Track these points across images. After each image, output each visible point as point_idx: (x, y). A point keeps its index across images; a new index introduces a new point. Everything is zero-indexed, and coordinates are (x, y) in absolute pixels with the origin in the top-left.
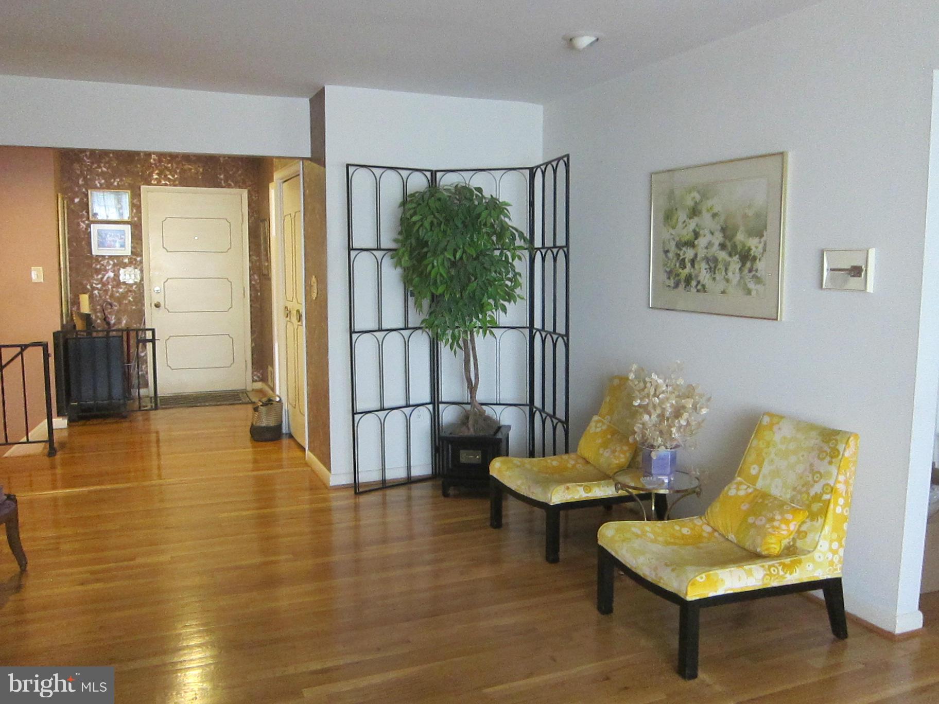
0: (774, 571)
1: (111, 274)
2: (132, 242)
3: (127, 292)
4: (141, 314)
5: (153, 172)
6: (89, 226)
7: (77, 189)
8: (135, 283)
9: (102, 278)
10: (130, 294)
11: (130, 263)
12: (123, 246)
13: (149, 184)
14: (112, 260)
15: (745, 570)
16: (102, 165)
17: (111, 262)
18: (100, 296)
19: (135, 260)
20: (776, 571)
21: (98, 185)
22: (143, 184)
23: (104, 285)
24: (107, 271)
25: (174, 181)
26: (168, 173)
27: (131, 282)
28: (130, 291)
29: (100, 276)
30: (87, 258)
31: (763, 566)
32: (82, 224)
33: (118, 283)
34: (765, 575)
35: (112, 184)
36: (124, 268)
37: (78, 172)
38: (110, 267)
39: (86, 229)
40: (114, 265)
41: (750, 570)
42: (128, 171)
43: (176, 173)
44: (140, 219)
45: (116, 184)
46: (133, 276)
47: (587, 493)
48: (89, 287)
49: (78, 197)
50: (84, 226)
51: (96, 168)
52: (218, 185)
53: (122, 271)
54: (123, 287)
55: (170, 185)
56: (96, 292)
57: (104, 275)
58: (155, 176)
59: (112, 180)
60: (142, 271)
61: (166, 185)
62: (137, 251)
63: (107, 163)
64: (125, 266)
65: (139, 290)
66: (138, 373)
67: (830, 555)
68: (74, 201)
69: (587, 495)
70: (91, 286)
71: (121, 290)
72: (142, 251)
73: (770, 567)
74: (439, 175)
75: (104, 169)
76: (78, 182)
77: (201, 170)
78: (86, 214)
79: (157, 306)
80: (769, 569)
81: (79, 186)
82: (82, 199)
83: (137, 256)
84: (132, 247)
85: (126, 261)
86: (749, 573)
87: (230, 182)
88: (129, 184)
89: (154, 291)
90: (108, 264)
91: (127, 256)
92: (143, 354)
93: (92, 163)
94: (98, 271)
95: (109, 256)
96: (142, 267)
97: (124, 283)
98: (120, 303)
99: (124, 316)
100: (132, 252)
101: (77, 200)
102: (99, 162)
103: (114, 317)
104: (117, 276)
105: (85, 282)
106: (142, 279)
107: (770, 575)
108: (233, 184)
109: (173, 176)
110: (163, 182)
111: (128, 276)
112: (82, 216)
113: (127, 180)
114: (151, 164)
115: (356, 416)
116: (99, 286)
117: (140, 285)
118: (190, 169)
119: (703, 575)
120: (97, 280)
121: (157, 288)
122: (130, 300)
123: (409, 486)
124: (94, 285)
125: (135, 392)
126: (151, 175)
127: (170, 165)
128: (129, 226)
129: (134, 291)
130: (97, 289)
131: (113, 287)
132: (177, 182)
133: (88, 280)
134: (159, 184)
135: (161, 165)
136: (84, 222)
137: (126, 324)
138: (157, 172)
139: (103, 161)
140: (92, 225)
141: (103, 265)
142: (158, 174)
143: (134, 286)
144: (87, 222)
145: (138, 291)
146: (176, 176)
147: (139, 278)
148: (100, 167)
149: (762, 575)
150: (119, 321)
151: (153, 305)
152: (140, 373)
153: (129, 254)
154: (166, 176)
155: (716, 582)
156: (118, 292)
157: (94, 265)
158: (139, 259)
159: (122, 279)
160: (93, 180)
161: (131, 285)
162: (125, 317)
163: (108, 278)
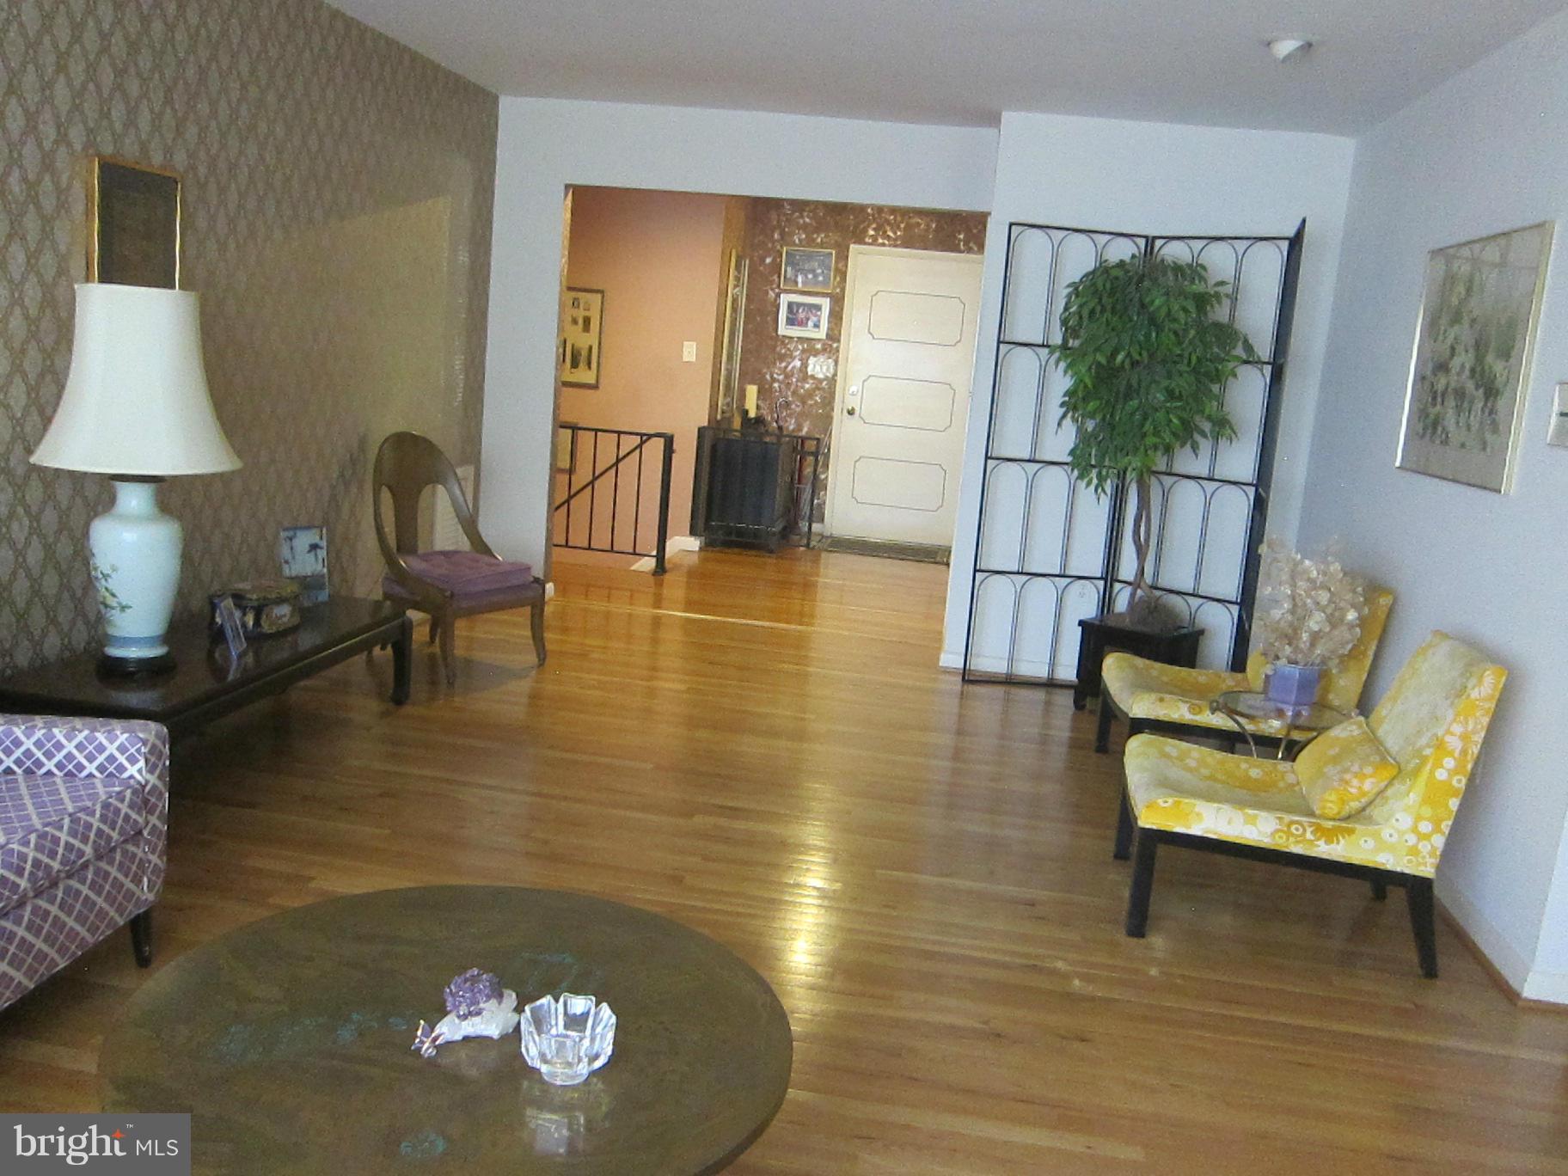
0: (1297, 829)
1: (798, 363)
2: (829, 322)
3: (814, 390)
4: (827, 419)
5: (868, 226)
6: (778, 296)
7: (770, 245)
8: (826, 378)
9: (786, 367)
10: (817, 392)
11: (824, 350)
12: (817, 326)
13: (861, 242)
14: (802, 343)
15: (1244, 814)
16: (805, 214)
17: (800, 347)
18: (780, 391)
19: (831, 346)
20: (1301, 830)
21: (797, 241)
22: (854, 243)
23: (787, 376)
24: (793, 358)
25: (895, 240)
26: (888, 228)
27: (821, 376)
28: (819, 389)
29: (784, 364)
30: (772, 338)
31: (1279, 818)
32: (771, 292)
33: (805, 377)
34: (1277, 831)
35: (814, 240)
36: (815, 356)
37: (775, 223)
38: (798, 353)
39: (776, 300)
40: (804, 351)
41: (1255, 816)
42: (836, 223)
43: (899, 228)
44: (843, 290)
45: (819, 240)
46: (825, 368)
47: (1194, 714)
48: (768, 377)
49: (770, 256)
50: (773, 295)
51: (798, 218)
52: (956, 249)
53: (812, 360)
54: (811, 381)
55: (890, 246)
56: (776, 385)
57: (789, 364)
58: (871, 232)
59: (815, 236)
60: (836, 362)
61: (883, 245)
62: (834, 336)
63: (810, 211)
64: (816, 353)
65: (830, 388)
66: (812, 501)
67: (1412, 839)
68: (764, 261)
69: (1191, 717)
70: (772, 377)
71: (807, 386)
72: (840, 334)
73: (1293, 822)
74: (1158, 243)
75: (807, 220)
76: (773, 236)
77: (934, 226)
78: (777, 280)
79: (851, 412)
80: (1289, 827)
81: (773, 242)
82: (774, 260)
83: (834, 342)
84: (828, 329)
85: (819, 346)
86: (1251, 821)
87: (971, 245)
88: (836, 241)
89: (850, 392)
90: (796, 349)
91: (819, 340)
92: (823, 477)
93: (794, 212)
94: (782, 358)
95: (798, 338)
96: (838, 357)
97: (813, 377)
98: (804, 403)
99: (805, 421)
100: (827, 335)
101: (768, 260)
102: (802, 211)
103: (793, 421)
104: (805, 365)
105: (765, 370)
106: (835, 375)
107: (1289, 834)
108: (976, 249)
109: (895, 233)
110: (880, 241)
111: (818, 367)
112: (772, 282)
113: (834, 237)
114: (868, 214)
115: (977, 574)
116: (781, 377)
117: (832, 381)
118: (918, 225)
119: (1170, 800)
120: (780, 368)
121: (853, 389)
122: (816, 401)
123: (1050, 689)
124: (775, 376)
125: (804, 526)
126: (865, 230)
127: (892, 217)
128: (828, 299)
129: (823, 389)
130: (778, 381)
131: (797, 381)
132: (899, 242)
133: (768, 368)
134: (874, 242)
135: (880, 218)
136: (772, 290)
137: (807, 433)
138: (874, 226)
139: (807, 209)
140: (782, 295)
141: (789, 349)
142: (874, 229)
143: (825, 383)
144: (777, 290)
145: (828, 389)
146: (899, 233)
147: (832, 371)
148: (802, 217)
149: (1273, 830)
150: (799, 427)
151: (845, 412)
152: (816, 501)
153: (824, 337)
154: (885, 232)
155: (1187, 815)
156: (803, 387)
157: (778, 349)
158: (835, 345)
159: (810, 371)
160: (792, 234)
161: (820, 381)
162: (808, 423)
163: (794, 367)
